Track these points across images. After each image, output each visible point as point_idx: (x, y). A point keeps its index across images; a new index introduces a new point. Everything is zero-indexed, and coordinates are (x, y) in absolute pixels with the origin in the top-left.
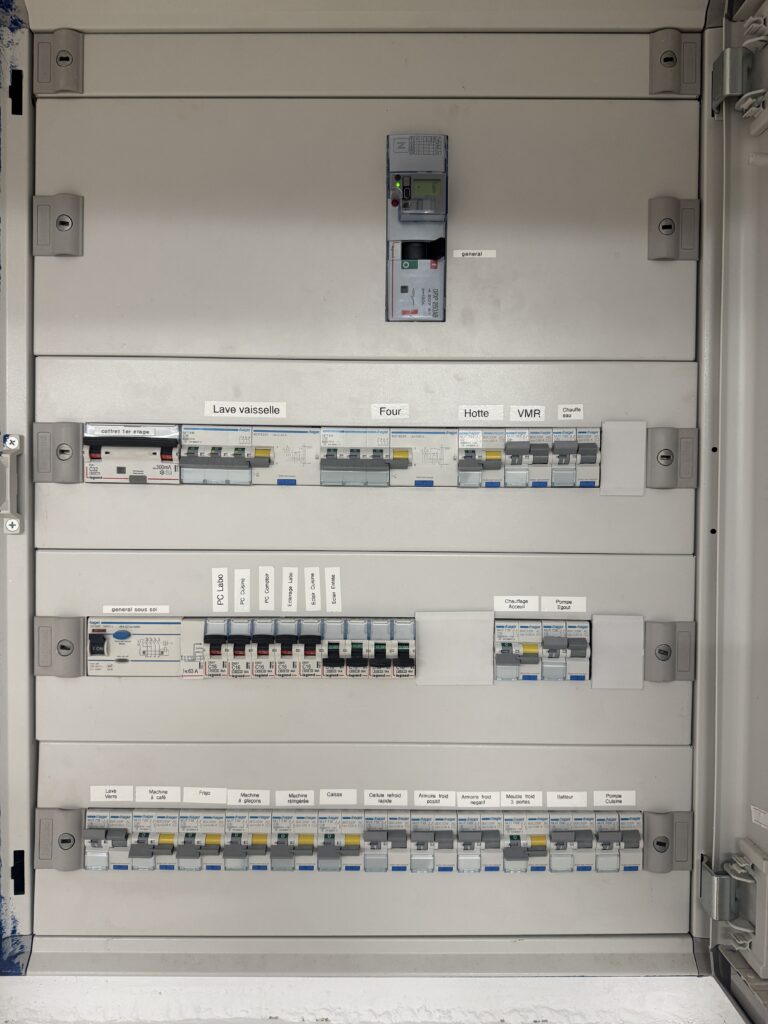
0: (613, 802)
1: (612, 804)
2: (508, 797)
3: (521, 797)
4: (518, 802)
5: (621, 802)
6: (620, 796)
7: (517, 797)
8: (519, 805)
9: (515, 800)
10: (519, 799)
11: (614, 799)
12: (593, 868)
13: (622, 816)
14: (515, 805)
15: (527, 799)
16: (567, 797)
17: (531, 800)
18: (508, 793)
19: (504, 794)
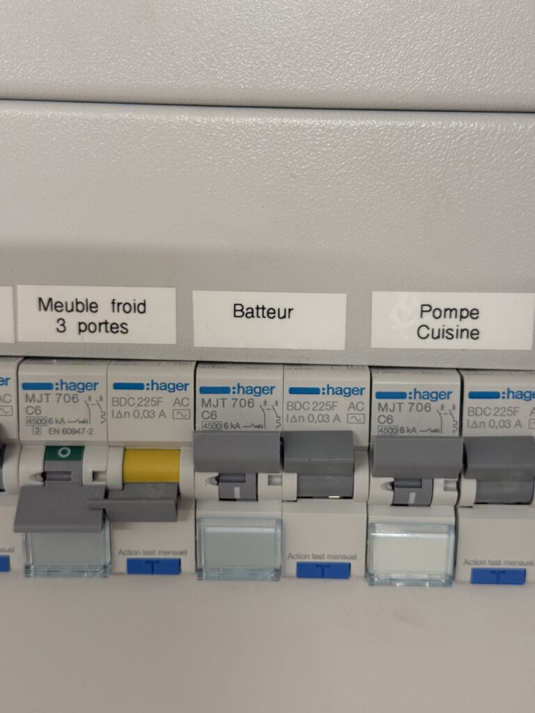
0: (447, 334)
1: (443, 344)
2: (46, 305)
3: (92, 307)
4: (83, 328)
5: (474, 334)
6: (473, 314)
7: (78, 306)
8: (87, 337)
9: (72, 319)
10: (87, 317)
11: (452, 323)
12: (357, 569)
13: (473, 384)
14: (72, 336)
15: (119, 317)
16: (271, 313)
17: (132, 319)
18: (46, 292)
19: (29, 294)
